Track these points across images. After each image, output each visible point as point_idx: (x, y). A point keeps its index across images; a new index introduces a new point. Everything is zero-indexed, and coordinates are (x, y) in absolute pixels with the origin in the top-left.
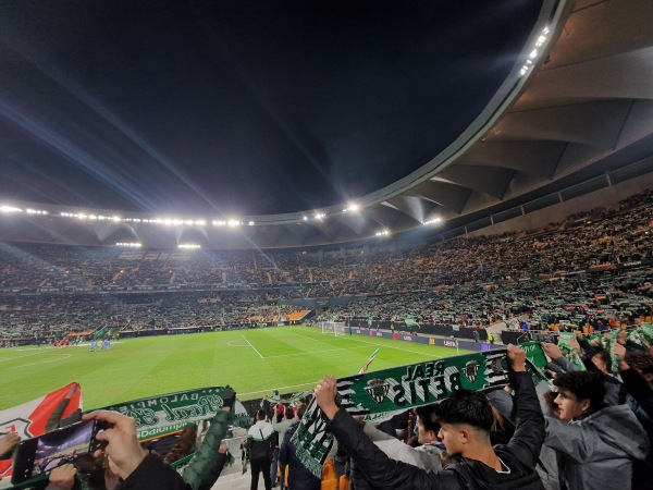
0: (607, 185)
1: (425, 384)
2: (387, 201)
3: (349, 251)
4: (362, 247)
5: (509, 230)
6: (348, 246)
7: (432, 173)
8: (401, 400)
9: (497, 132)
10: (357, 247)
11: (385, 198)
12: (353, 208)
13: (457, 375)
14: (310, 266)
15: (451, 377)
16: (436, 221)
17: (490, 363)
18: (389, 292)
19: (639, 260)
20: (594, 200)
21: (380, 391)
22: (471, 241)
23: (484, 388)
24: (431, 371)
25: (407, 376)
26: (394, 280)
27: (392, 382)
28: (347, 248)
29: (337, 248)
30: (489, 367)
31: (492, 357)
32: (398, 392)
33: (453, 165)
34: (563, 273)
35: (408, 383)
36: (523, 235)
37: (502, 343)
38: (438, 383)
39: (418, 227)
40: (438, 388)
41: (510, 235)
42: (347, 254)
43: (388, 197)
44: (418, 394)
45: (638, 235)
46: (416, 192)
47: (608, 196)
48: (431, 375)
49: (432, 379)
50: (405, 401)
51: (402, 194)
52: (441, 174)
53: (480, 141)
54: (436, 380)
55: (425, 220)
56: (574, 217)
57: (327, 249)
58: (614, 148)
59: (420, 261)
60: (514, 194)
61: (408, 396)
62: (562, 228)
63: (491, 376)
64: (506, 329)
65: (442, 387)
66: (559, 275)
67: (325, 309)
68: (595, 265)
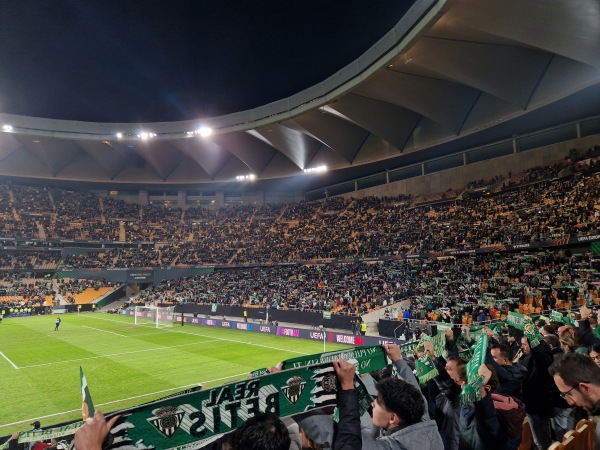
0: (512, 152)
1: (233, 408)
2: (256, 129)
3: (191, 198)
4: (213, 194)
5: (405, 193)
6: (190, 191)
7: (323, 100)
8: (199, 430)
9: (408, 59)
10: (205, 194)
11: (254, 124)
12: (204, 132)
13: (276, 395)
14: (121, 216)
15: (268, 399)
16: (321, 169)
17: (320, 379)
18: (247, 264)
19: (528, 242)
20: (497, 167)
21: (169, 421)
22: (360, 202)
23: (306, 410)
24: (242, 393)
25: (209, 401)
26: (256, 248)
27: (189, 409)
28: (189, 194)
29: (172, 191)
30: (319, 384)
31: (322, 371)
32: (197, 420)
33: (350, 94)
34: (453, 251)
35: (211, 408)
36: (419, 201)
37: (377, 335)
38: (251, 406)
39: (296, 175)
40: (250, 411)
41: (405, 198)
42: (188, 202)
43: (259, 124)
44: (223, 420)
45: (533, 214)
46: (298, 122)
47: (512, 164)
48: (242, 397)
49: (243, 401)
50: (206, 430)
51: (279, 122)
52: (333, 103)
53: (386, 67)
54: (248, 402)
55: (306, 167)
56: (475, 184)
57: (153, 191)
58: (525, 109)
59: (294, 223)
60: (417, 147)
61: (210, 423)
62: (460, 197)
63: (319, 395)
64: (383, 317)
65: (255, 409)
66: (448, 254)
67: (144, 286)
68: (486, 245)
